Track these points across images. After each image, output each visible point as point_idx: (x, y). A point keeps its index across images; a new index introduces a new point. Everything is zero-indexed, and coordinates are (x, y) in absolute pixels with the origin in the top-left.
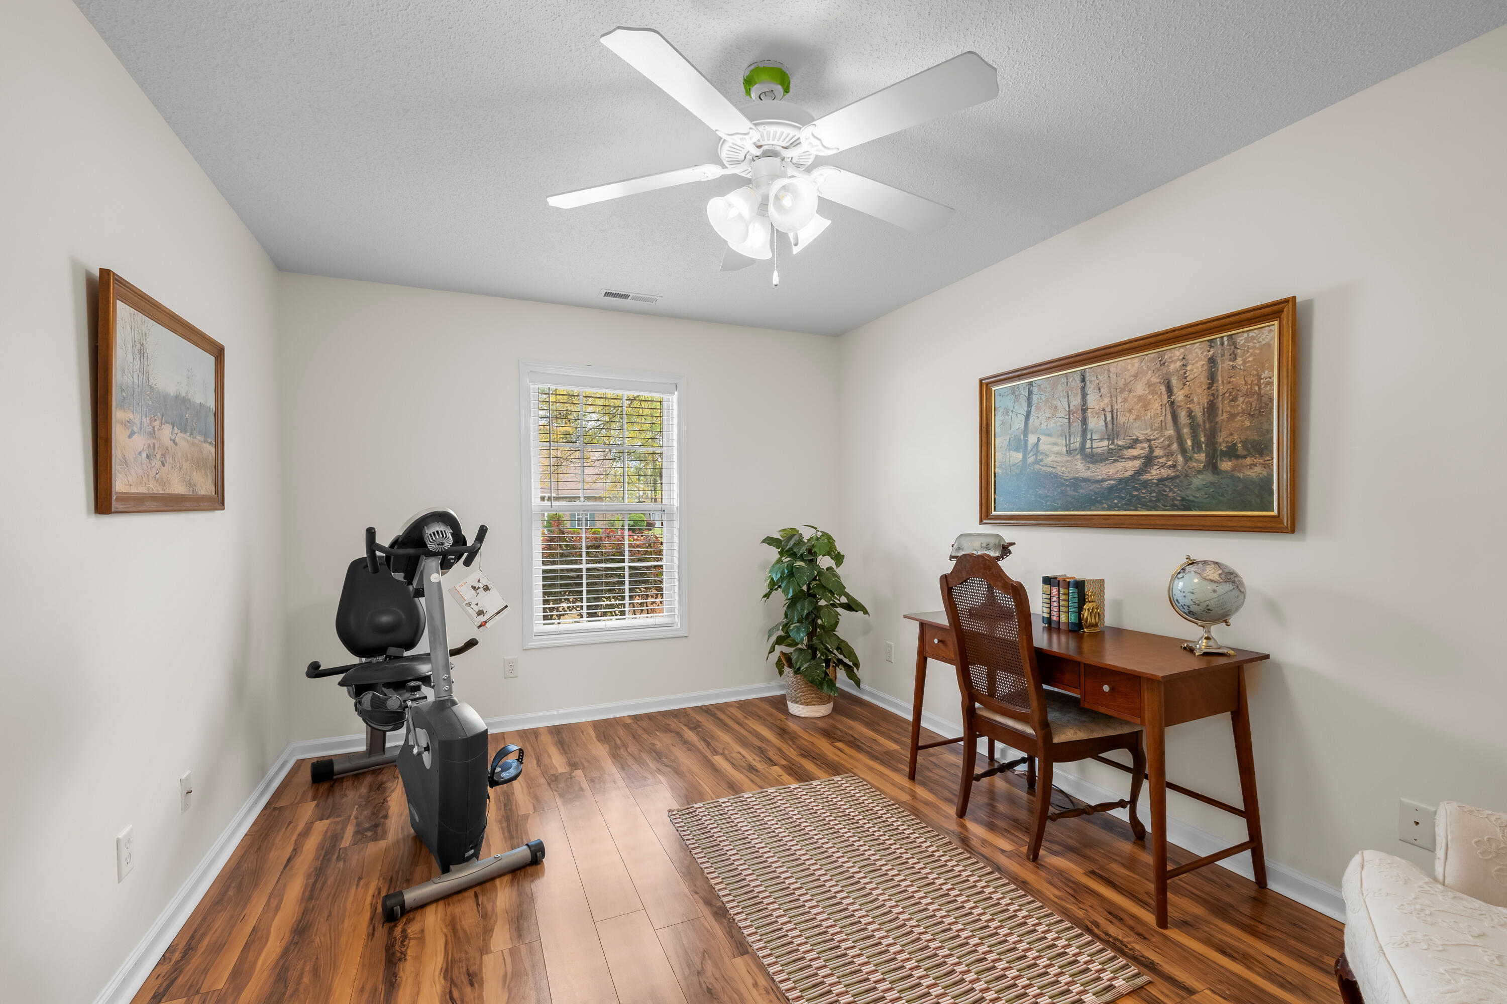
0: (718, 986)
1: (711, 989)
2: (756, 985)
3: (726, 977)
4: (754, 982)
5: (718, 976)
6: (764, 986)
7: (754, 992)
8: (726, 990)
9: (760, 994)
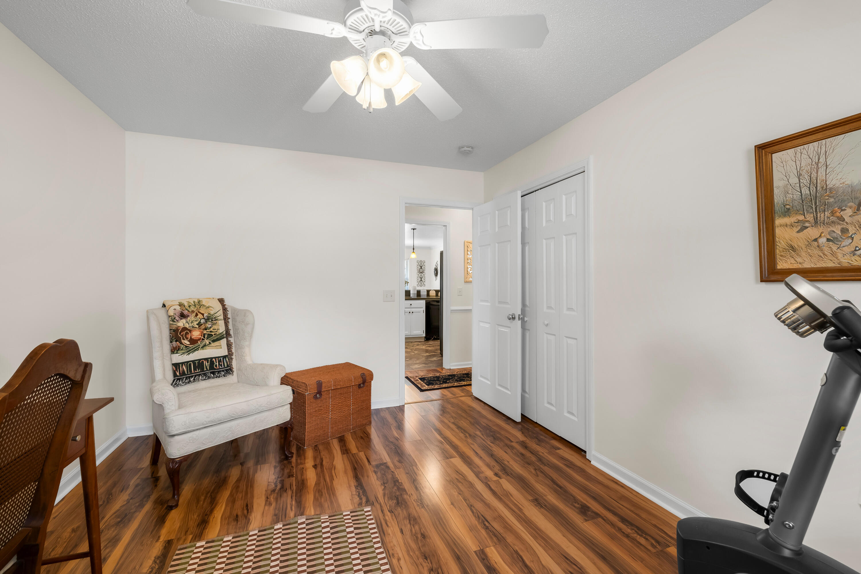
0: (421, 560)
1: (425, 559)
2: (399, 560)
3: (416, 566)
4: (400, 561)
5: (420, 567)
6: (394, 559)
7: (400, 555)
8: (416, 558)
9: (398, 554)
